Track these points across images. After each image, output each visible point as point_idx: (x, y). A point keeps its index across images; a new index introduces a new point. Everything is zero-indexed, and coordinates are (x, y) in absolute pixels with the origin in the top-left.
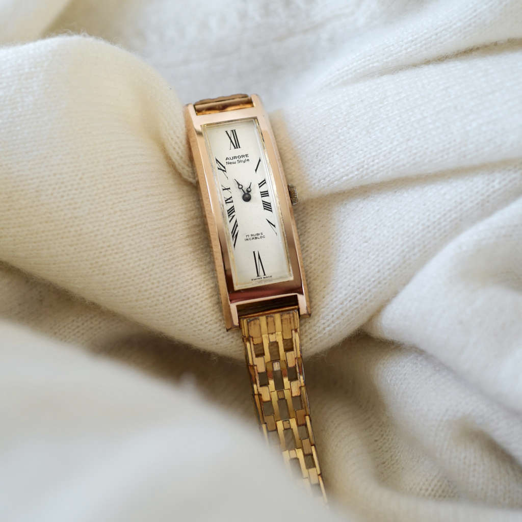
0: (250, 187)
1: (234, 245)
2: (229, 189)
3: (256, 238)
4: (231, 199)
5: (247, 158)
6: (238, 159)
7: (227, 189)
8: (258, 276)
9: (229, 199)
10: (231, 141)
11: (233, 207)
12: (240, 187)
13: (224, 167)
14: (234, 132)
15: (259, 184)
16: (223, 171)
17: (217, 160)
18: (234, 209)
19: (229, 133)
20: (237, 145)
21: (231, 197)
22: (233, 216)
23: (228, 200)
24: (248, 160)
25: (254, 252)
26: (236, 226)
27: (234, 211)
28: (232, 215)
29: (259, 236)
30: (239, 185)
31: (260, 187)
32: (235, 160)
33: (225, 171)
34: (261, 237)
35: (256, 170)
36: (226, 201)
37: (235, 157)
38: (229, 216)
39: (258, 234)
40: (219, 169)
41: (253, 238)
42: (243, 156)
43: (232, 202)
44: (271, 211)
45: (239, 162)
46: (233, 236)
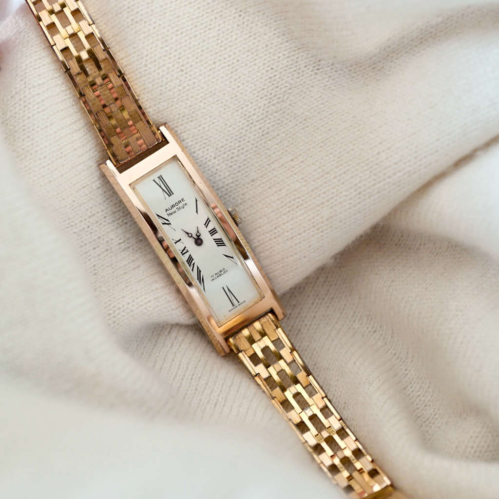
0: (198, 232)
1: (204, 289)
2: (180, 240)
3: (220, 275)
4: (186, 249)
5: (184, 203)
6: (176, 207)
7: (179, 241)
8: (233, 306)
9: (184, 249)
10: (163, 190)
11: (190, 255)
12: (190, 235)
13: (168, 220)
14: (160, 178)
15: (205, 225)
16: (168, 224)
17: (158, 216)
18: (191, 257)
19: (157, 180)
20: (170, 193)
21: (185, 247)
22: (194, 264)
23: (183, 251)
24: (186, 204)
25: (223, 288)
26: (199, 272)
27: (193, 259)
28: (192, 263)
29: (222, 273)
30: (188, 234)
31: (206, 227)
32: (174, 209)
33: (170, 224)
34: (225, 273)
35: (197, 212)
36: (182, 253)
37: (173, 206)
38: (190, 265)
39: (221, 271)
40: (163, 224)
41: (218, 276)
42: (180, 202)
43: (188, 251)
44: (225, 245)
45: (179, 209)
46: (200, 282)
